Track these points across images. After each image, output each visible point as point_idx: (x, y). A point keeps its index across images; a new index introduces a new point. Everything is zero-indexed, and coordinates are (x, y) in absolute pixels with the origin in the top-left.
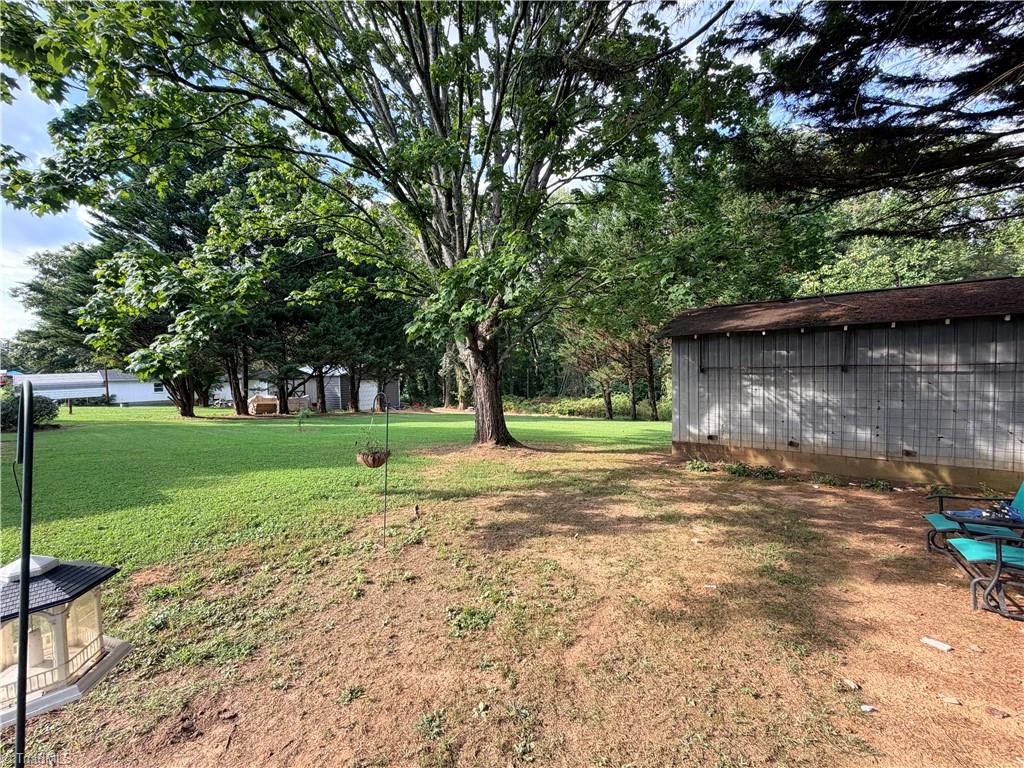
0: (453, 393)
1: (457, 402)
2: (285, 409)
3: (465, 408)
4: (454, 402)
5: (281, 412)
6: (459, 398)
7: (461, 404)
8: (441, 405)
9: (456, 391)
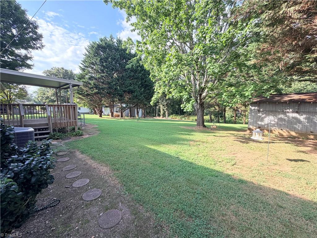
0: (159, 113)
1: (160, 116)
2: (122, 116)
3: (163, 117)
4: (159, 115)
5: (121, 117)
6: (161, 115)
7: (162, 116)
8: (155, 116)
9: (160, 112)
